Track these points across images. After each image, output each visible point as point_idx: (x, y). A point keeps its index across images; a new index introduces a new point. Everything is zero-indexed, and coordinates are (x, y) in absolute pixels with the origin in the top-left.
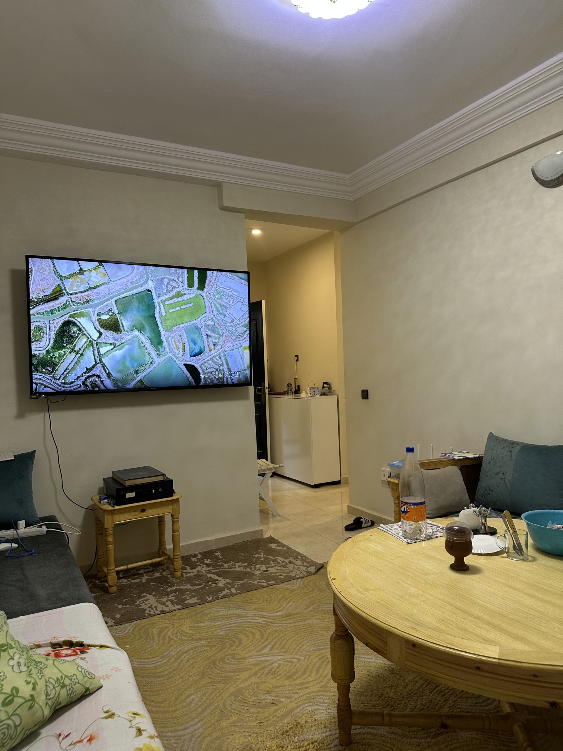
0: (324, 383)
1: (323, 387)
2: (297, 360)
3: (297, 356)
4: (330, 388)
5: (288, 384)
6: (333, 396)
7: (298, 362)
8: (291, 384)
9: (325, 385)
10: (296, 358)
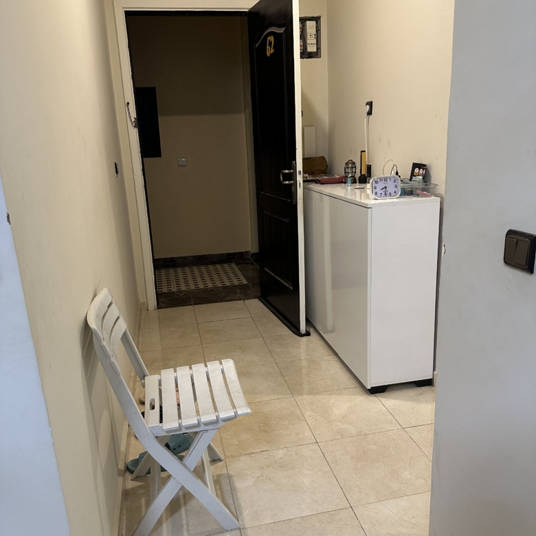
0: (415, 166)
1: (413, 175)
2: (370, 113)
3: (370, 104)
4: (426, 178)
5: (346, 164)
6: (433, 198)
7: (371, 117)
8: (354, 163)
9: (417, 170)
10: (368, 107)
